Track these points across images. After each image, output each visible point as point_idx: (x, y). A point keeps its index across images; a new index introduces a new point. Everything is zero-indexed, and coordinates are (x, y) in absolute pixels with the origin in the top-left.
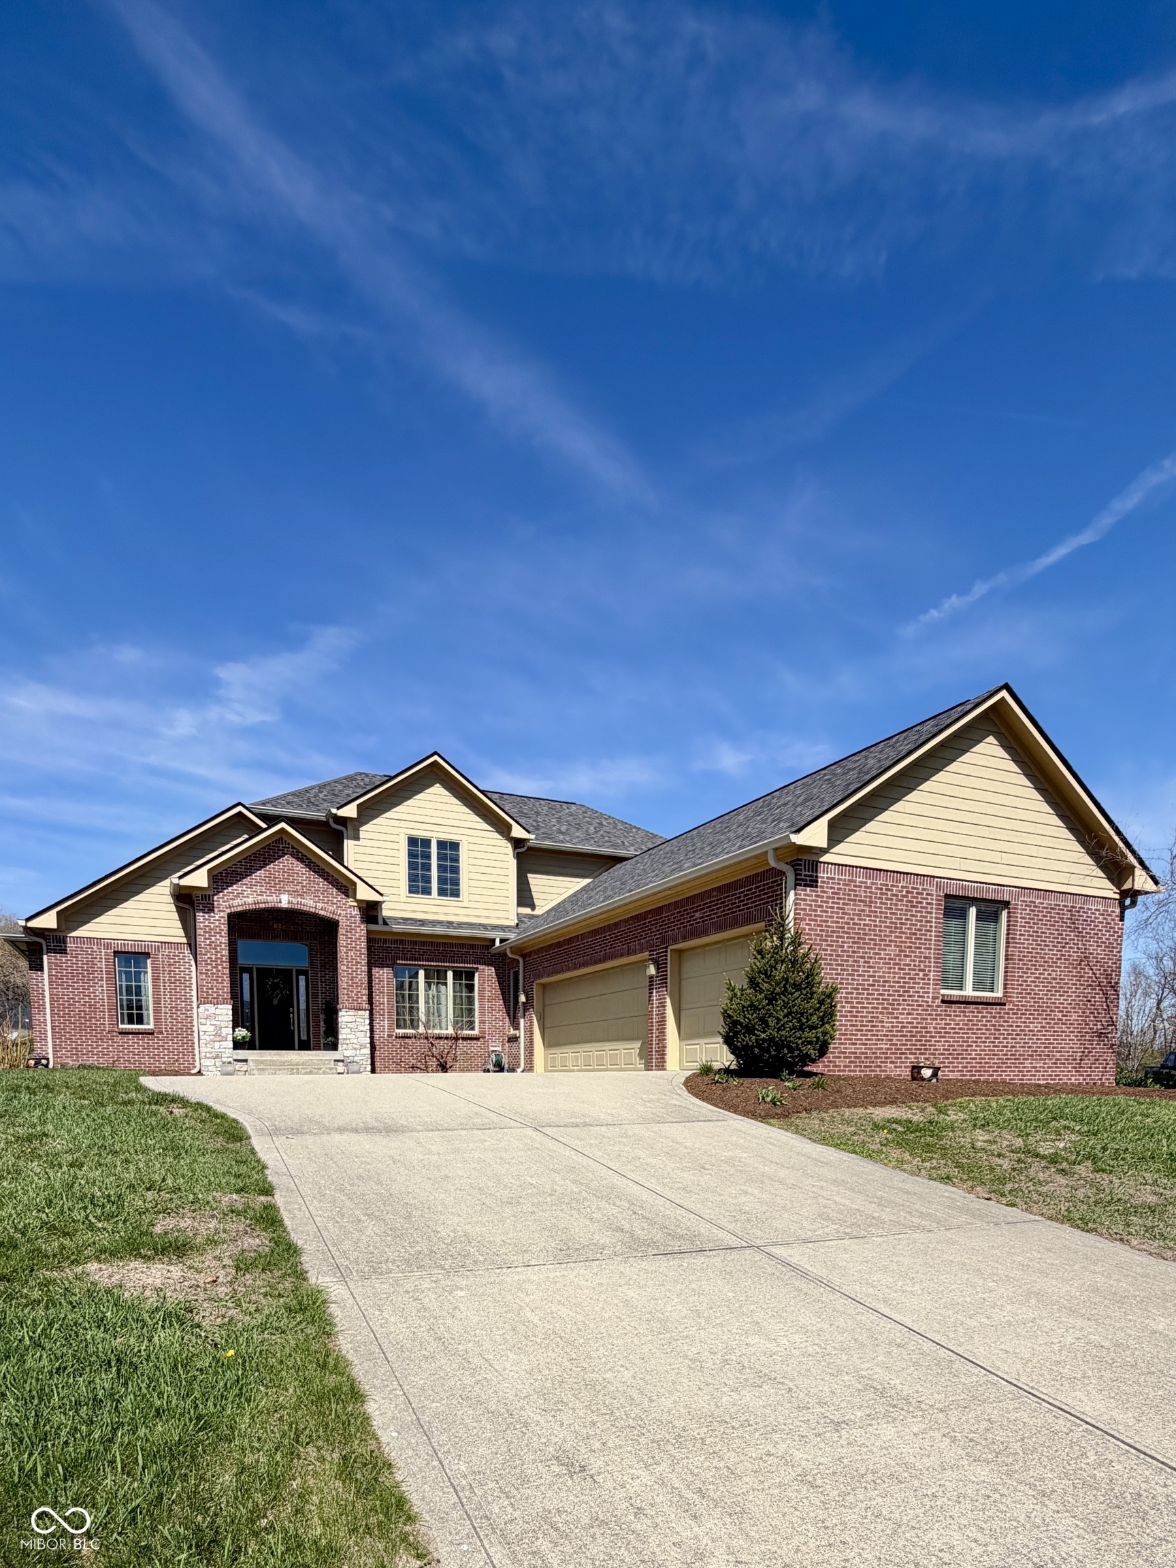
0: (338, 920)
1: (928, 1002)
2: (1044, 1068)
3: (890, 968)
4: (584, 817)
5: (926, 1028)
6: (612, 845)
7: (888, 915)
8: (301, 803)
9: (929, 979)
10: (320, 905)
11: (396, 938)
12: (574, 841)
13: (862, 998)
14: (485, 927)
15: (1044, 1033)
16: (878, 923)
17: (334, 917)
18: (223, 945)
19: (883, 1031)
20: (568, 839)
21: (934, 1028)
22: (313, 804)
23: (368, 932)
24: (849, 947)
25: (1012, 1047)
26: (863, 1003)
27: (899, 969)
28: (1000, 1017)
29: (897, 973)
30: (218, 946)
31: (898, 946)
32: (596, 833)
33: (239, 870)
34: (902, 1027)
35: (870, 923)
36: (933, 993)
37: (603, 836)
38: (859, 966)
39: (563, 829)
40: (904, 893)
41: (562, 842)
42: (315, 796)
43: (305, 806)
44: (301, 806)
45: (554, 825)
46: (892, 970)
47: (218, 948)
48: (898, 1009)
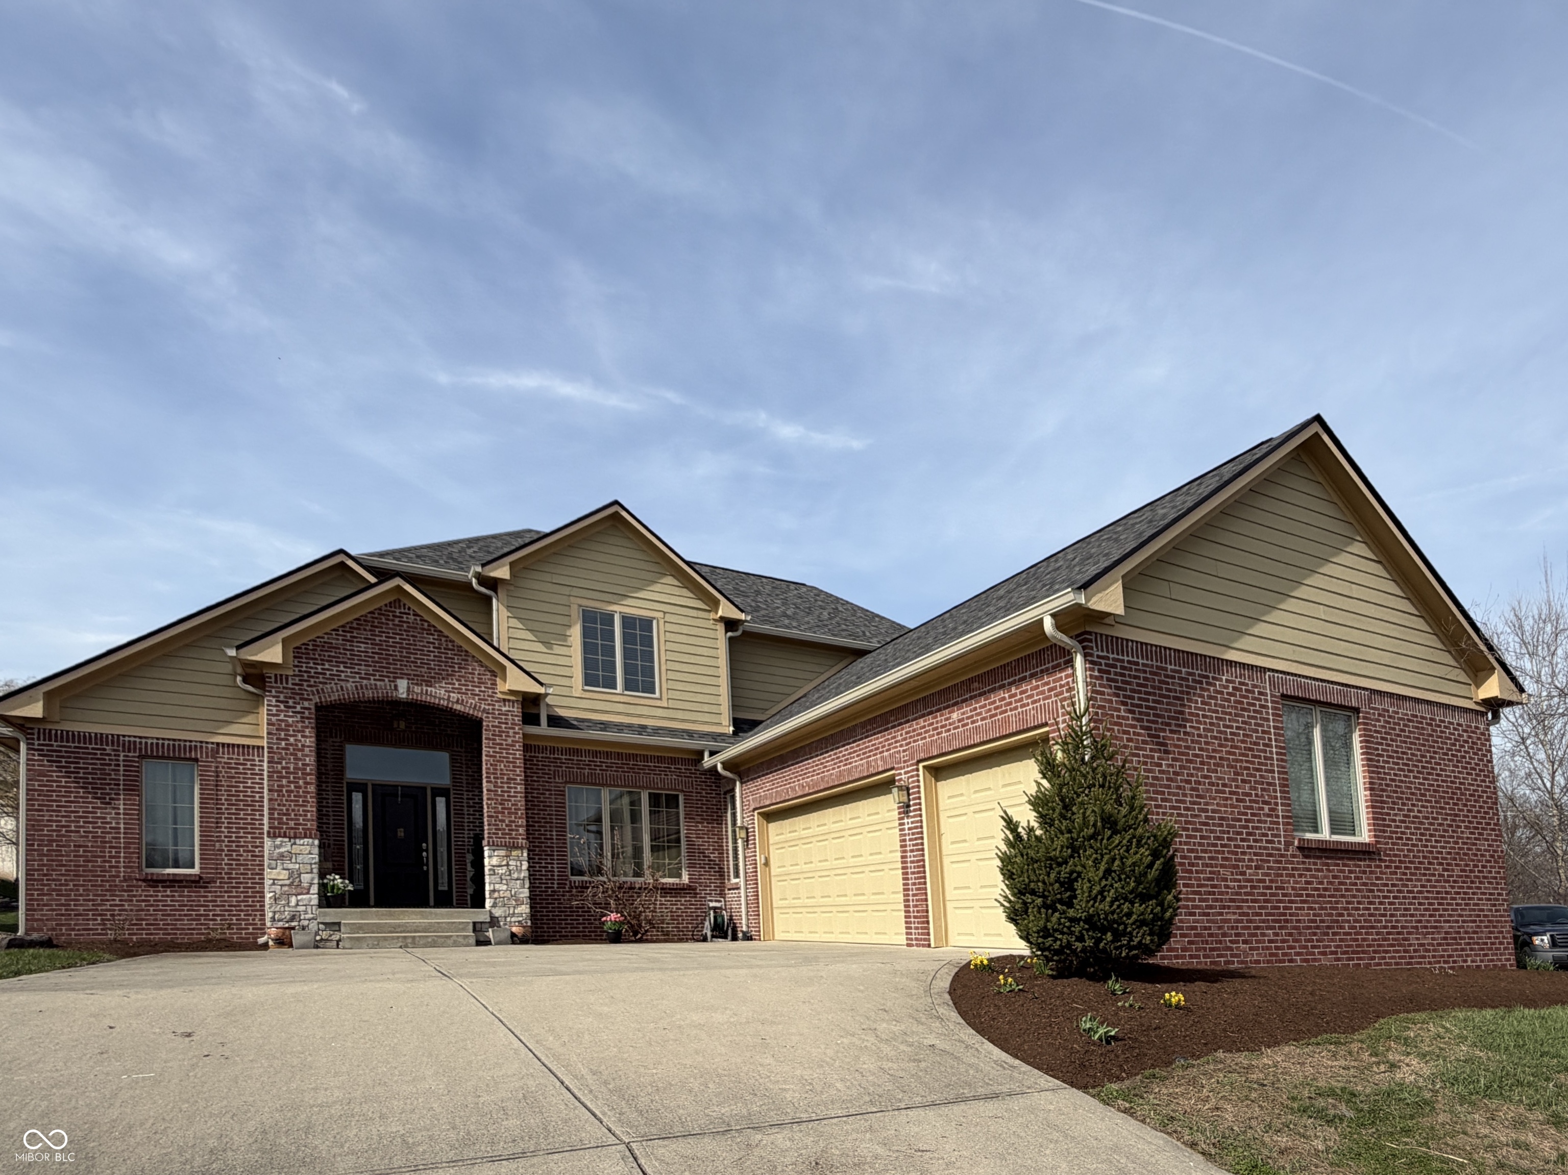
0: (481, 719)
1: (1280, 850)
2: (1433, 945)
3: (1226, 799)
4: (816, 600)
5: (1283, 888)
6: (850, 635)
7: (1215, 721)
8: (437, 558)
9: (1277, 817)
10: (454, 696)
11: (568, 746)
12: (803, 627)
13: (1194, 844)
14: (690, 734)
15: (1426, 894)
16: (1202, 732)
17: (476, 713)
18: (307, 749)
19: (1227, 893)
20: (795, 624)
21: (1293, 889)
22: (455, 560)
23: (525, 736)
24: (1169, 766)
25: (1391, 915)
26: (1197, 852)
27: (1238, 800)
28: (1371, 872)
29: (1236, 807)
30: (299, 750)
31: (1232, 767)
32: (831, 619)
33: (334, 642)
34: (1253, 887)
35: (1193, 731)
36: (1285, 836)
37: (839, 624)
38: (1185, 795)
39: (789, 612)
40: (1231, 690)
41: (787, 627)
42: (460, 552)
43: (442, 562)
44: (437, 562)
45: (778, 608)
46: (1229, 802)
47: (300, 754)
48: (1244, 860)
